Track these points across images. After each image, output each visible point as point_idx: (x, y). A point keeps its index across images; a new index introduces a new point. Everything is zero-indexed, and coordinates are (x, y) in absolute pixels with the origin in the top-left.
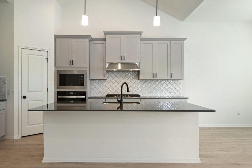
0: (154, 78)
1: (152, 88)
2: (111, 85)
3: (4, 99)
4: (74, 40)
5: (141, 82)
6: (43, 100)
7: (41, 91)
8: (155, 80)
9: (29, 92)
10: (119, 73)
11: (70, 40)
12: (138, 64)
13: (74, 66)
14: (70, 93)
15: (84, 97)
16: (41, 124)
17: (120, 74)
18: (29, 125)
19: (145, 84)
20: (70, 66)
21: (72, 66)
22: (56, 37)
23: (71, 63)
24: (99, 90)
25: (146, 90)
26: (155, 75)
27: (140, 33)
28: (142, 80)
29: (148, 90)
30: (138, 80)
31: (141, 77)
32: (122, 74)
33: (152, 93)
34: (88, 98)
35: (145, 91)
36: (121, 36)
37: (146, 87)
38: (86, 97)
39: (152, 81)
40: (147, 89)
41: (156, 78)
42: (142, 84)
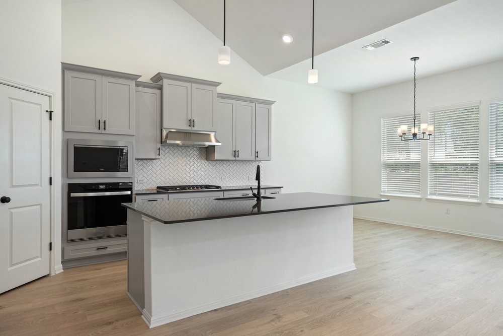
0: (234, 159)
1: (225, 175)
2: (162, 169)
4: (106, 80)
5: (210, 165)
6: (41, 205)
7: (37, 185)
8: (236, 161)
9: (13, 186)
11: (98, 78)
13: (107, 132)
14: (98, 187)
15: (129, 193)
16: (37, 257)
17: (177, 150)
18: (12, 265)
19: (215, 167)
20: (98, 131)
21: (104, 132)
22: (66, 68)
23: (101, 125)
24: (140, 178)
25: (217, 177)
26: (236, 153)
27: (217, 84)
28: (219, 160)
29: (220, 177)
30: (206, 161)
31: (217, 156)
32: (181, 150)
33: (225, 182)
34: (137, 194)
35: (215, 179)
36: (188, 85)
37: (217, 173)
38: (132, 193)
39: (225, 163)
40: (219, 175)
41: (237, 159)
42: (211, 167)
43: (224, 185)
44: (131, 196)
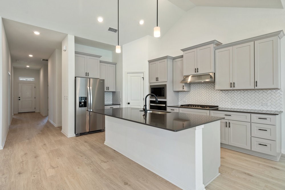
0: (231, 89)
3: (118, 104)
5: (223, 93)
6: (140, 106)
7: (139, 100)
9: (131, 100)
10: (200, 84)
12: (212, 74)
15: (164, 105)
19: (227, 94)
20: (156, 82)
22: (150, 62)
23: (157, 79)
24: (184, 100)
29: (232, 101)
30: (220, 91)
33: (236, 106)
34: (168, 106)
35: (227, 103)
36: (195, 50)
37: (229, 98)
39: (236, 92)
40: (230, 100)
41: (234, 88)
42: (224, 94)
43: (221, 106)
44: (166, 106)
